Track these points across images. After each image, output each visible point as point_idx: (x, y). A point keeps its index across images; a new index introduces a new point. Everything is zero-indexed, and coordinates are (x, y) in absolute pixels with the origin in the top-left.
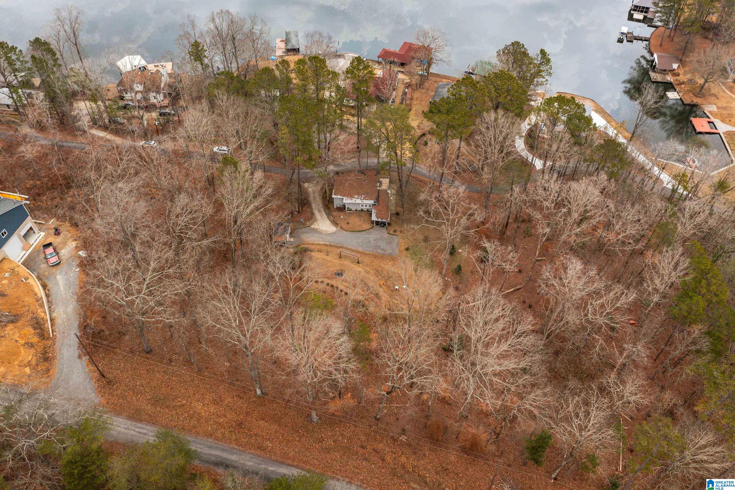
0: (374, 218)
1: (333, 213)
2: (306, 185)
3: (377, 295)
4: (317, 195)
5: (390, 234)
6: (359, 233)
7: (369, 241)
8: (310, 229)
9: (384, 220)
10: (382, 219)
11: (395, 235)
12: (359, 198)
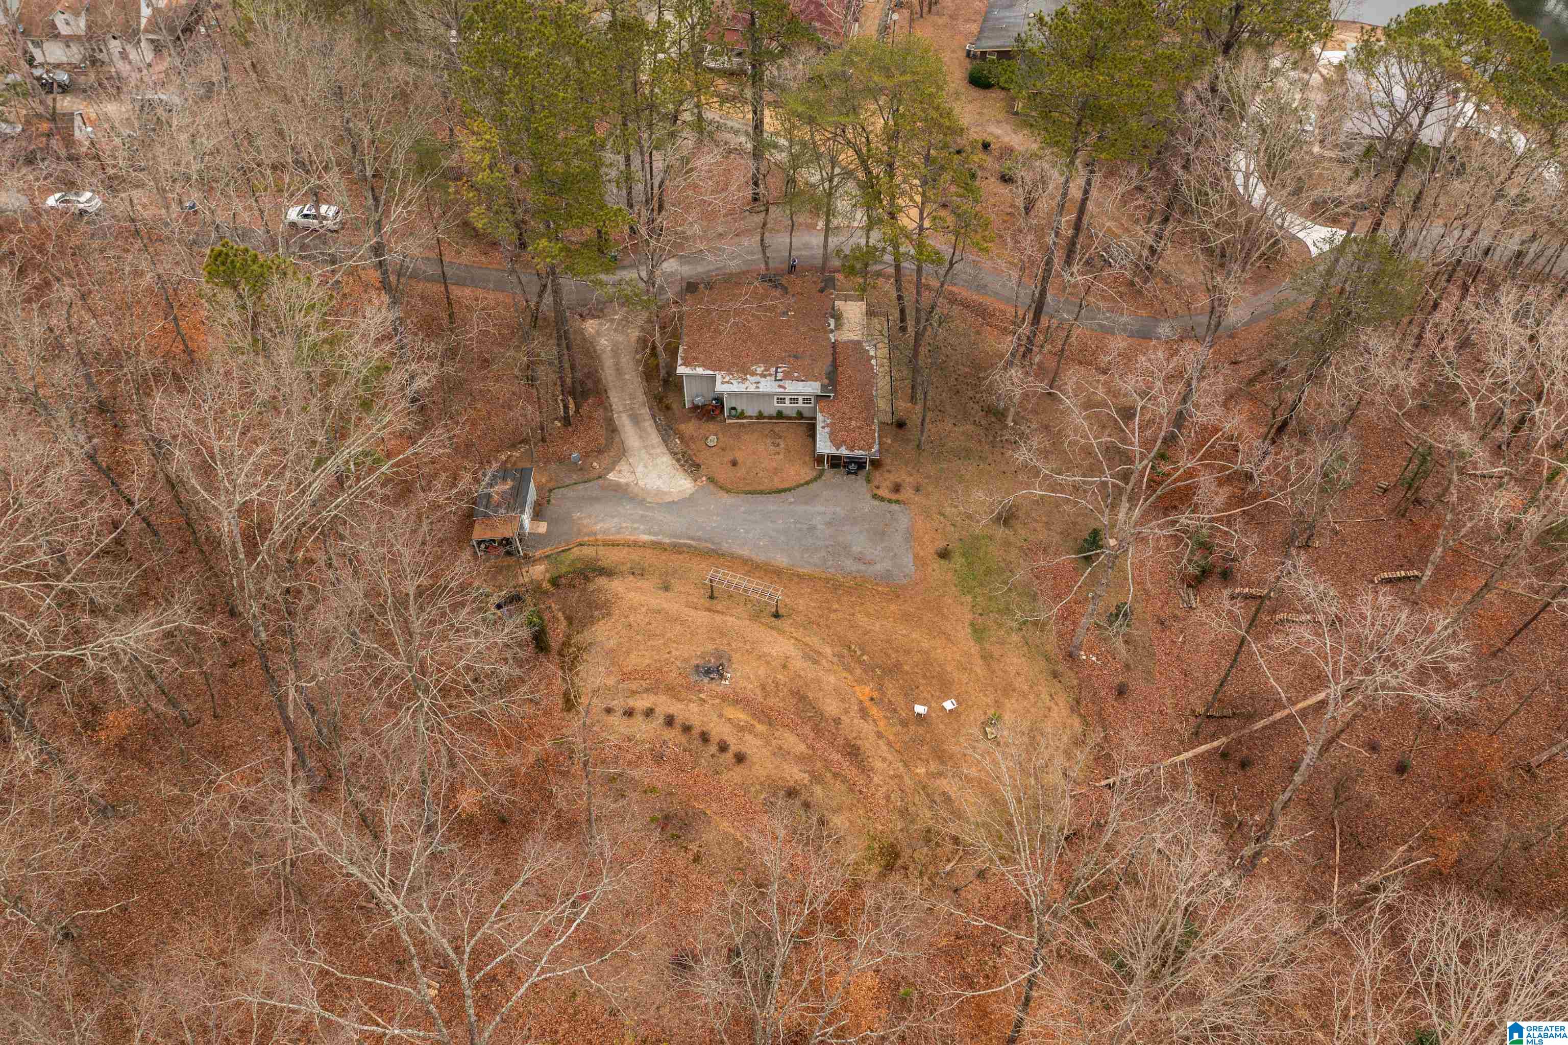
0: (824, 446)
1: (682, 427)
2: (590, 326)
4: (626, 360)
5: (882, 499)
6: (771, 497)
7: (812, 529)
8: (603, 488)
9: (858, 453)
10: (851, 449)
11: (897, 502)
12: (770, 375)
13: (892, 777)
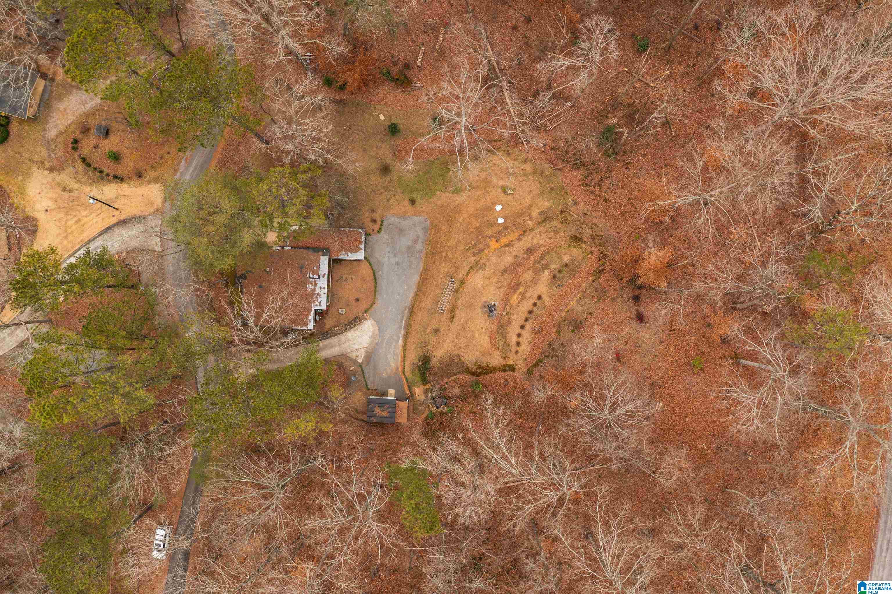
0: (360, 256)
3: (530, 251)
7: (398, 263)
8: (368, 364)
9: (362, 239)
10: (361, 242)
11: (382, 221)
12: (315, 281)
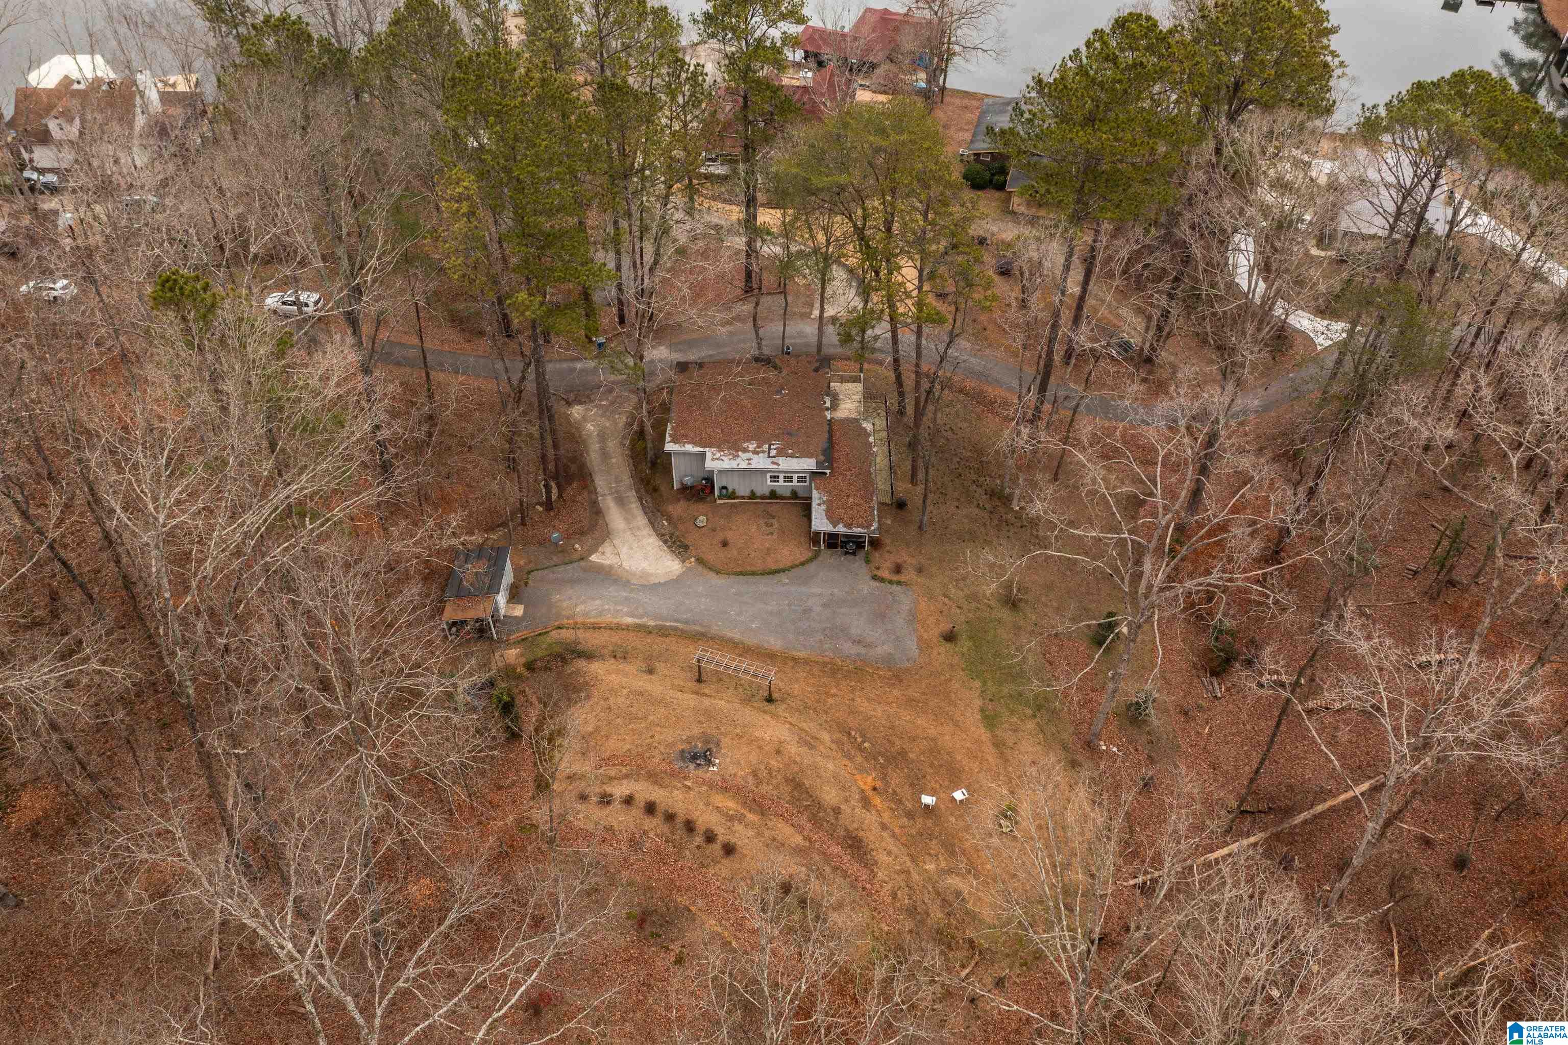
0: (820, 523)
1: (671, 508)
2: (576, 411)
3: (855, 844)
4: (612, 444)
5: (882, 580)
6: (766, 579)
7: (807, 611)
8: (585, 570)
9: (857, 530)
10: (849, 526)
11: (899, 583)
12: (763, 452)
13: (899, 872)
